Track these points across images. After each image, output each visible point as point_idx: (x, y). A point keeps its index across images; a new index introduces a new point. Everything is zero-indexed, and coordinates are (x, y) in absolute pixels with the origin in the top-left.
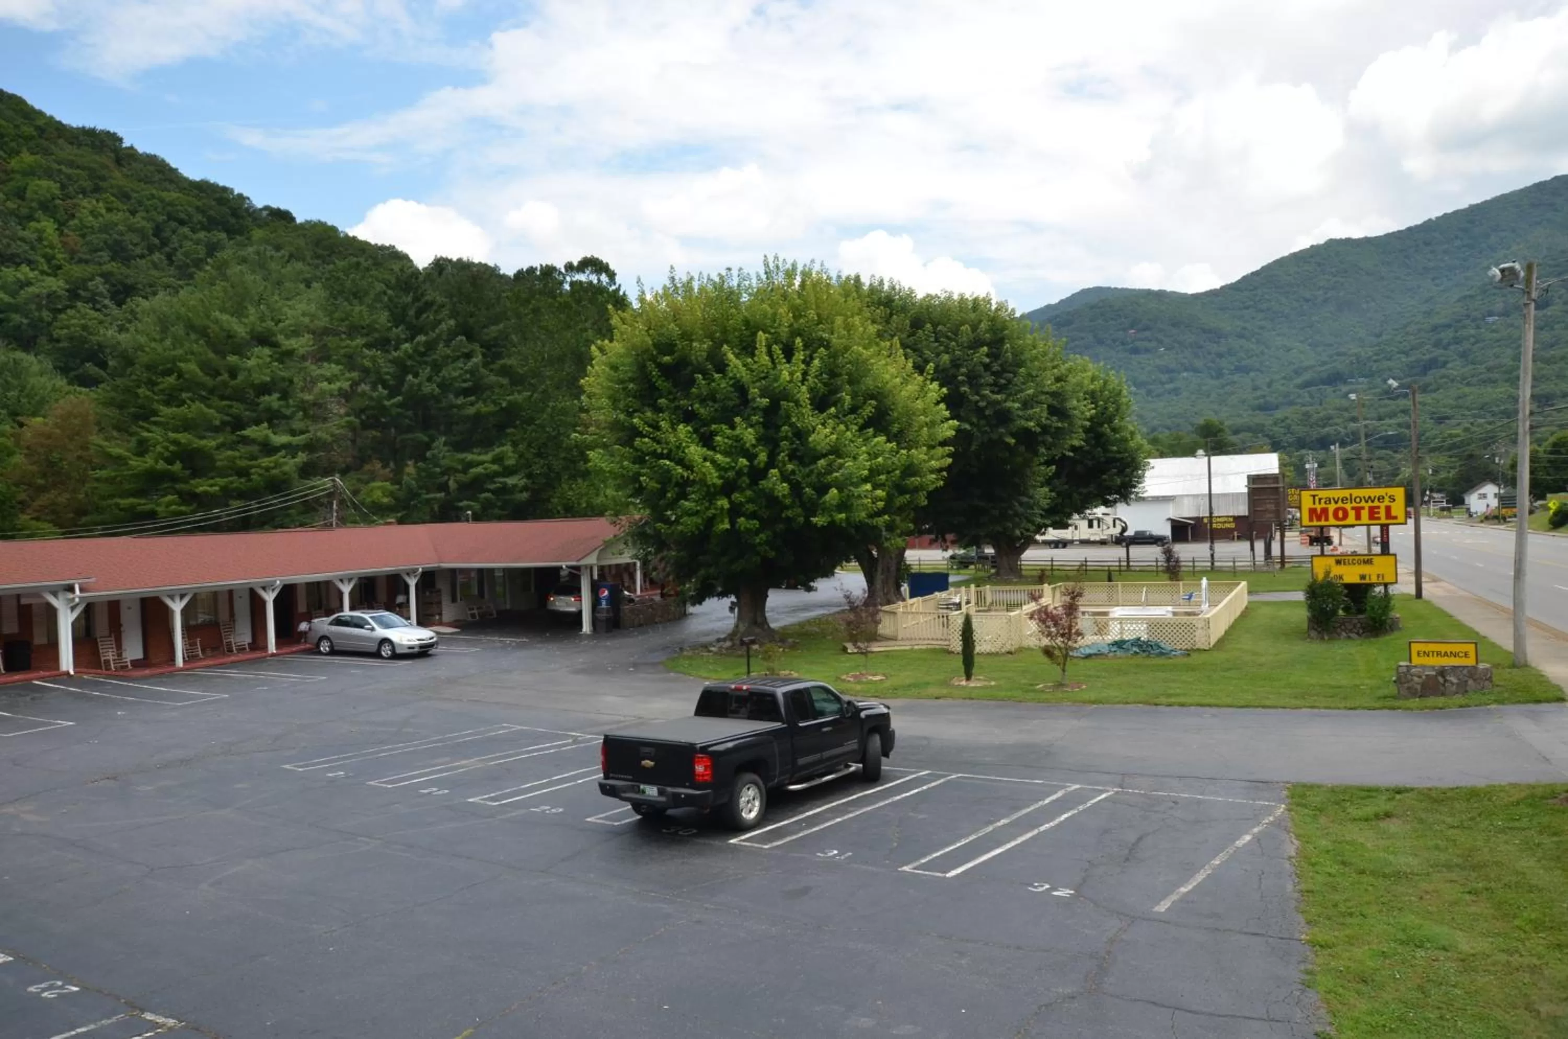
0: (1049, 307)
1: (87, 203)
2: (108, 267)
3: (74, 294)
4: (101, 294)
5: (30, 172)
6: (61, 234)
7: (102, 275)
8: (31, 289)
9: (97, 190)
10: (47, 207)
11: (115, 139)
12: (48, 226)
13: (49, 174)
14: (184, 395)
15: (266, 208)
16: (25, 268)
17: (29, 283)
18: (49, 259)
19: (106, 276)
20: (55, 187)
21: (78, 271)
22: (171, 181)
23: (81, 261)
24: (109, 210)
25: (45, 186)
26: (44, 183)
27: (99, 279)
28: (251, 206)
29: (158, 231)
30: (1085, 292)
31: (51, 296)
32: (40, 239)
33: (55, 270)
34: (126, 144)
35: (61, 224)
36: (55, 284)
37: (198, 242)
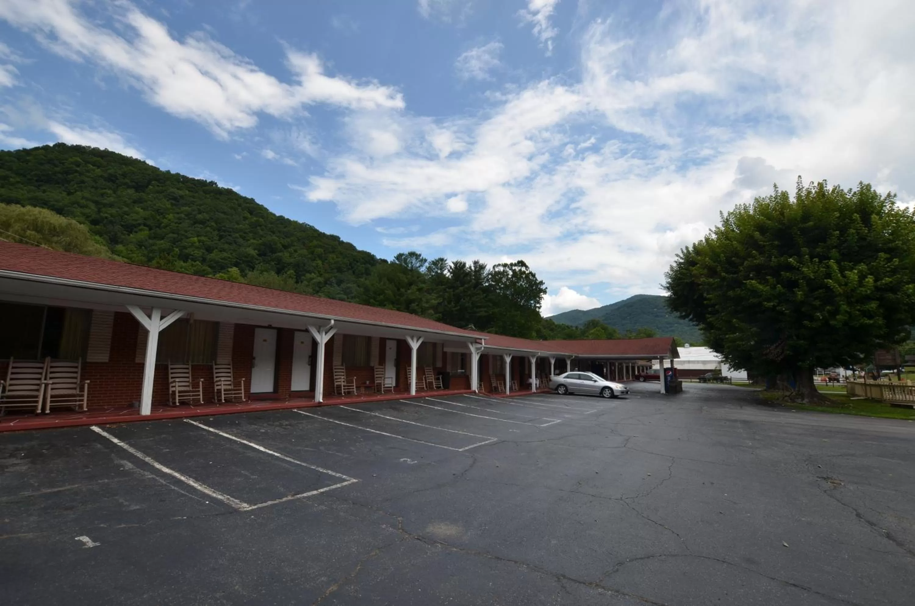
0: (623, 301)
1: (331, 256)
2: (337, 274)
3: (326, 283)
4: (333, 283)
5: (316, 247)
6: (323, 264)
7: (334, 277)
8: (314, 280)
9: (333, 252)
10: (320, 257)
11: (339, 238)
12: (320, 262)
13: (321, 247)
14: (385, 303)
15: (380, 259)
16: (313, 274)
17: (313, 279)
18: (319, 272)
19: (335, 277)
20: (322, 250)
21: (327, 275)
22: (354, 250)
23: (328, 273)
24: (337, 258)
25: (320, 250)
26: (320, 249)
27: (333, 278)
28: (376, 258)
29: (350, 264)
30: (636, 296)
31: (320, 283)
32: (317, 266)
33: (321, 275)
34: (341, 240)
35: (323, 262)
36: (321, 279)
37: (362, 267)
